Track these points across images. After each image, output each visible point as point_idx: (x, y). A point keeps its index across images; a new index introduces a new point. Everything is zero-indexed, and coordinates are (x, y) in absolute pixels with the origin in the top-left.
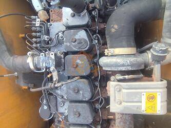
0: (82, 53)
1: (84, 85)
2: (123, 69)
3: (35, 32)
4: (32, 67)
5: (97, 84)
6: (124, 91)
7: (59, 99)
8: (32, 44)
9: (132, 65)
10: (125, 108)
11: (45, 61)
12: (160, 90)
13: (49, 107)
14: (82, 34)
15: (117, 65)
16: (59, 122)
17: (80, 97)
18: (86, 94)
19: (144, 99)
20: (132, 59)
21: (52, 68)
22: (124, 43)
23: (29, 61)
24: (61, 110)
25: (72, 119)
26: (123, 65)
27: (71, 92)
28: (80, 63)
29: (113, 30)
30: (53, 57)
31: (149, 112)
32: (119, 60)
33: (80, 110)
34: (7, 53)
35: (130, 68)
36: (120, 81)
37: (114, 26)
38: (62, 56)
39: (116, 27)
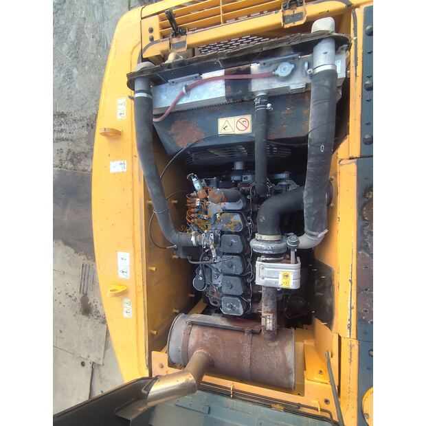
0: (236, 233)
1: (236, 260)
2: (267, 252)
3: (194, 208)
4: (194, 243)
5: (249, 260)
6: (266, 269)
7: (214, 272)
8: (190, 219)
9: (273, 250)
10: (266, 282)
11: (206, 239)
12: (294, 271)
13: (204, 279)
14: (237, 218)
15: (262, 249)
16: (213, 293)
17: (233, 271)
18: (238, 268)
19: (281, 276)
20: (274, 245)
21: (211, 247)
22: (269, 232)
23: (193, 239)
24: (215, 282)
25: (225, 290)
26: (266, 250)
27: (226, 266)
28: (234, 242)
29: (261, 221)
30: (212, 237)
31: (284, 286)
32: (264, 246)
33: (232, 282)
34: (174, 231)
35: (271, 252)
36: (263, 261)
37: (262, 218)
38: (219, 235)
39: (263, 218)
